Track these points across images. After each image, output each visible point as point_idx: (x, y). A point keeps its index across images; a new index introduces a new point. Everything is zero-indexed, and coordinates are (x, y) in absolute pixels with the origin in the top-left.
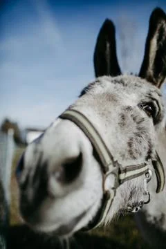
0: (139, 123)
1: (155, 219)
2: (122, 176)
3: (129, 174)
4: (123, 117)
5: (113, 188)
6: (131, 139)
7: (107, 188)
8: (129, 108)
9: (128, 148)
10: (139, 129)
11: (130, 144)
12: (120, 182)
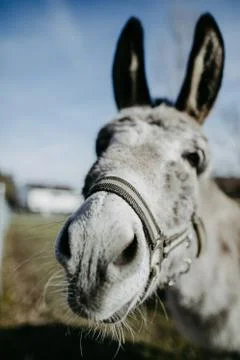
0: (183, 181)
1: (192, 301)
2: (167, 250)
3: (173, 244)
4: (168, 177)
5: (158, 264)
6: (176, 203)
7: (153, 265)
8: (173, 164)
9: (174, 215)
10: (184, 188)
11: (175, 210)
12: (164, 255)
